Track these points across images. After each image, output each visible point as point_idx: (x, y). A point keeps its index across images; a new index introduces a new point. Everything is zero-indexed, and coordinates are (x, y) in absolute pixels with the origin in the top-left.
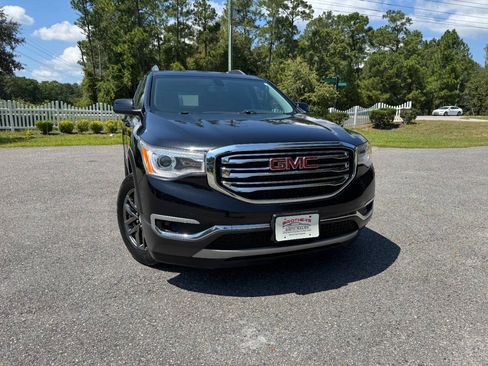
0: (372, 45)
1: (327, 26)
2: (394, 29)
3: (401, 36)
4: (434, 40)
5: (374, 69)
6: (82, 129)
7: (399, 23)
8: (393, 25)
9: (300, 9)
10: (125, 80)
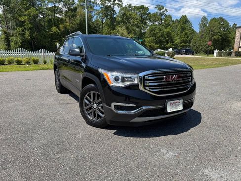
0: (150, 21)
2: (160, 14)
3: (163, 17)
5: (152, 33)
6: (10, 63)
7: (162, 11)
8: (159, 12)
9: (117, 2)
10: (27, 36)
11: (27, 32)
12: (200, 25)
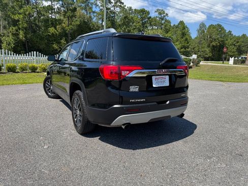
1: (130, 14)
2: (160, 18)
3: (163, 22)
4: (175, 25)
9: (119, 4)
11: (21, 32)
12: (198, 31)
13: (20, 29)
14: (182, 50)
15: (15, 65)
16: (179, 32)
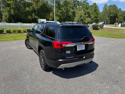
2: (83, 2)
3: (85, 4)
4: (91, 5)
11: (12, 10)
12: (103, 9)
13: (11, 8)
14: (94, 19)
15: (10, 29)
16: (93, 9)
